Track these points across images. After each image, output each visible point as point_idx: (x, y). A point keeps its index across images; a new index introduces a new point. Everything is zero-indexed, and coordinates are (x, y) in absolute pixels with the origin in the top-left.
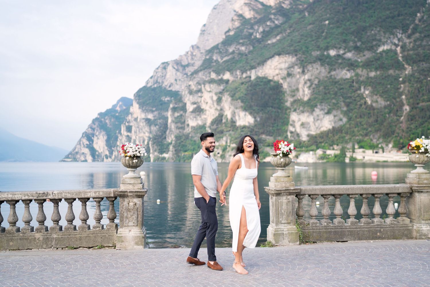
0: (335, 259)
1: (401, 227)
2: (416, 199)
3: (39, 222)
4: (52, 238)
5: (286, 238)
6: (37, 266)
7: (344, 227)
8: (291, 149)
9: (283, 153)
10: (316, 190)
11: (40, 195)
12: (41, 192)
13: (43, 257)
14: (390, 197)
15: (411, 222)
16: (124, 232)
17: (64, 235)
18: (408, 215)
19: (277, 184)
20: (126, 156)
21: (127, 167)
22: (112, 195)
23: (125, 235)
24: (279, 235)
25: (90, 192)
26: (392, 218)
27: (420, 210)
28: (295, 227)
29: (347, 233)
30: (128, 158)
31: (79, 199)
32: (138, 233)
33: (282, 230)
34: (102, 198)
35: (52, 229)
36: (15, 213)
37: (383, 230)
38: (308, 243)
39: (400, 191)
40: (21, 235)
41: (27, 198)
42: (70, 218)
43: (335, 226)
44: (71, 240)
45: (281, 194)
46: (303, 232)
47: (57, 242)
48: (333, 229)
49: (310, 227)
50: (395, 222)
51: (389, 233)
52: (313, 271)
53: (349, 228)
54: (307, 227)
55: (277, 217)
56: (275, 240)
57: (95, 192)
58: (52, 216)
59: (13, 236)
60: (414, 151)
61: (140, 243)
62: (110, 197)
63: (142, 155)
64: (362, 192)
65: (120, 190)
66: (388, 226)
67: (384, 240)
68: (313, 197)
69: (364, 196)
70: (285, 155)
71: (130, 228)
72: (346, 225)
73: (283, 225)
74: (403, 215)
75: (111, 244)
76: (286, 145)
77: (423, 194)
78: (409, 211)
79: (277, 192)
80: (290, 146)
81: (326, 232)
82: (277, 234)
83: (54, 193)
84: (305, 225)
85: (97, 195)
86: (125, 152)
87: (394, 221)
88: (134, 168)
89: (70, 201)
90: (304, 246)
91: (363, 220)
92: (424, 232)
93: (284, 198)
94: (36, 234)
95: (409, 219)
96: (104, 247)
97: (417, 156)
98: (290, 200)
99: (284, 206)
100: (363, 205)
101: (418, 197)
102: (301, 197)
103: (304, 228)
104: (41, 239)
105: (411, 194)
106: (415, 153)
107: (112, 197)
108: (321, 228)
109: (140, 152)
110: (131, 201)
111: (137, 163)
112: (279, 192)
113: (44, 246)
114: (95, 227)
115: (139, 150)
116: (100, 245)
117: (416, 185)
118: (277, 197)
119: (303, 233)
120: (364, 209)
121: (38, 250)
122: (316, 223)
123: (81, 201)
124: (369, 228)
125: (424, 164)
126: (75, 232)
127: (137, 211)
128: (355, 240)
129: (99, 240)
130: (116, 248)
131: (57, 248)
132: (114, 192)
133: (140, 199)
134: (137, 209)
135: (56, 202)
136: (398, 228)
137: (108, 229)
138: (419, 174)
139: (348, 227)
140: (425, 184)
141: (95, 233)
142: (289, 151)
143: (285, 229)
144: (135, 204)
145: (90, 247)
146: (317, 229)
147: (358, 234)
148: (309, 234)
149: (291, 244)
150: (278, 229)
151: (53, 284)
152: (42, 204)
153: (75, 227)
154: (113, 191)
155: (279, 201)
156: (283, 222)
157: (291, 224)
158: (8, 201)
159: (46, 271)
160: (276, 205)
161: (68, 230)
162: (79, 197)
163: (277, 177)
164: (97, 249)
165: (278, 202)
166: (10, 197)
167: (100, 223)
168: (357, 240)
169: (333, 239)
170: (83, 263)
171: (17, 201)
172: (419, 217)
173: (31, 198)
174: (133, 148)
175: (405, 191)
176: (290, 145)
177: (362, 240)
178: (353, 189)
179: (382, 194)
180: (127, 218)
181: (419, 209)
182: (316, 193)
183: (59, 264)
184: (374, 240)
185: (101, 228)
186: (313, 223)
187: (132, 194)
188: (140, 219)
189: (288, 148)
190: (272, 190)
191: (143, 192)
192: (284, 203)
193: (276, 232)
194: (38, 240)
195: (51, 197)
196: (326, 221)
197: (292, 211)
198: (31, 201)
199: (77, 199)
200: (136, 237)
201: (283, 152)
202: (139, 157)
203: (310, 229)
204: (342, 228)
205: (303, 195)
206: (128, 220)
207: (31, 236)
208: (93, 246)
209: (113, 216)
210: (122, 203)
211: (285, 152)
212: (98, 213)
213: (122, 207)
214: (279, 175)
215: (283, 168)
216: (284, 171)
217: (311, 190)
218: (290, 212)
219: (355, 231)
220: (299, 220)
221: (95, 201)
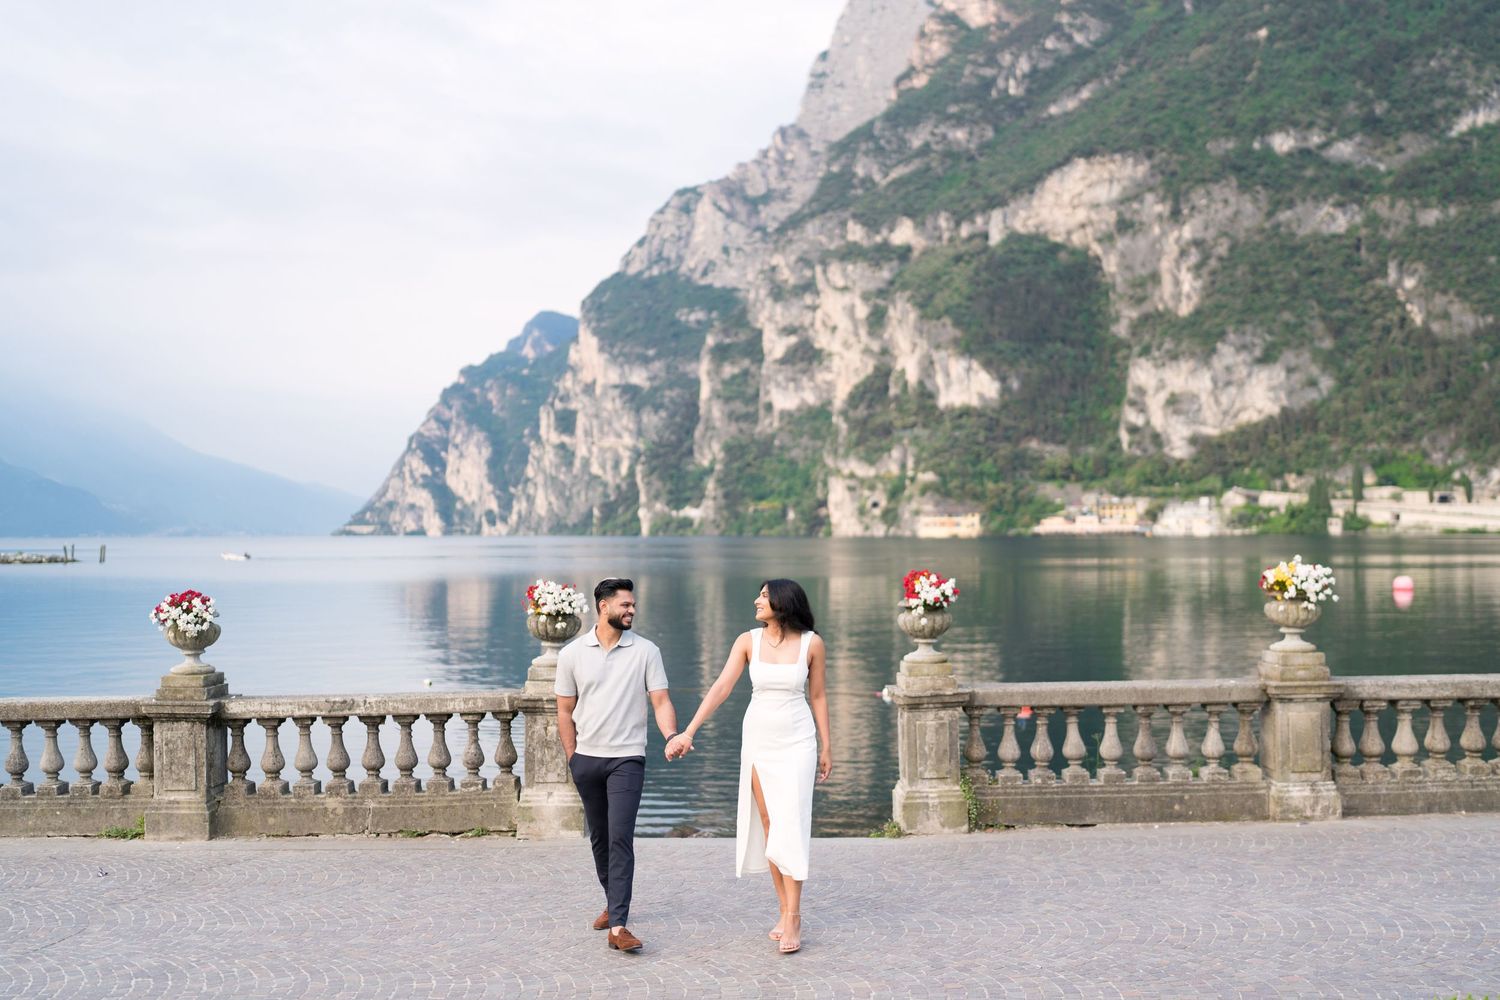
0: (1028, 869)
1: (1237, 790)
2: (1277, 718)
3: (335, 771)
4: (365, 810)
5: (935, 817)
6: (341, 875)
7: (1086, 789)
8: (946, 593)
9: (926, 605)
10: (1012, 695)
11: (335, 707)
12: (337, 700)
14: (1209, 713)
15: (1265, 775)
16: (536, 798)
17: (394, 803)
18: (1258, 759)
19: (911, 680)
20: (539, 614)
21: (542, 640)
22: (507, 707)
23: (538, 805)
24: (917, 807)
25: (452, 700)
26: (1214, 765)
27: (1285, 746)
28: (958, 788)
29: (1094, 805)
30: (543, 618)
31: (427, 716)
33: (925, 795)
34: (483, 716)
35: (365, 787)
36: (277, 747)
37: (1191, 797)
38: (991, 830)
39: (1235, 698)
40: (293, 800)
41: (304, 712)
42: (405, 762)
43: (1066, 788)
44: (411, 815)
45: (921, 707)
46: (981, 801)
47: (376, 819)
48: (1057, 793)
49: (998, 789)
50: (1222, 778)
51: (1204, 804)
53: (1099, 793)
54: (991, 789)
55: (913, 765)
56: (906, 819)
57: (466, 701)
58: (365, 756)
59: (275, 804)
60: (1274, 594)
61: (574, 823)
62: (501, 712)
63: (577, 611)
64: (1134, 700)
65: (525, 696)
66: (1202, 788)
67: (1192, 823)
68: (1005, 713)
69: (1140, 710)
70: (931, 609)
71: (549, 788)
73: (927, 783)
74: (1245, 759)
75: (504, 826)
76: (934, 584)
77: (1292, 705)
78: (1261, 748)
79: (910, 701)
80: (943, 586)
81: (1039, 802)
82: (911, 805)
83: (368, 701)
84: (986, 783)
85: (469, 706)
86: (537, 606)
87: (1219, 774)
89: (407, 721)
90: (979, 836)
91: (1138, 771)
92: (1295, 803)
93: (931, 715)
94: (329, 800)
95: (1259, 770)
96: (488, 832)
97: (1283, 608)
98: (946, 721)
99: (930, 737)
100: (1140, 733)
101: (1280, 712)
102: (976, 712)
103: (983, 791)
104: (340, 811)
105: (1265, 703)
106: (1275, 598)
107: (506, 713)
108: (1026, 791)
109: (573, 605)
111: (565, 630)
112: (917, 701)
113: (348, 829)
114: (466, 784)
115: (570, 599)
116: (478, 827)
117: (1278, 684)
118: (912, 715)
119: (978, 804)
120: (1141, 745)
121: (333, 838)
122: (1016, 779)
123: (431, 721)
124: (1152, 791)
125: (1301, 628)
126: (419, 797)
128: (1115, 822)
129: (477, 815)
130: (518, 837)
131: (378, 835)
132: (511, 701)
135: (373, 722)
136: (1229, 793)
137: (497, 789)
138: (1286, 657)
139: (1097, 790)
140: (1301, 680)
141: (465, 799)
142: (942, 599)
143: (931, 792)
145: (456, 831)
146: (1016, 794)
147: (1124, 807)
148: (994, 808)
149: (946, 830)
150: (915, 792)
151: (385, 911)
152: (340, 726)
153: (419, 783)
154: (509, 697)
155: (918, 723)
156: (927, 775)
157: (949, 781)
158: (261, 720)
159: (363, 885)
160: (909, 733)
161: (403, 791)
162: (429, 712)
163: (914, 662)
164: (472, 837)
165: (915, 726)
166: (266, 710)
167: (477, 774)
168: (1121, 822)
169: (1058, 819)
170: (443, 870)
171: (282, 720)
172: (1284, 763)
173: (314, 713)
174: (556, 595)
175: (1247, 699)
177: (1133, 821)
178: (1109, 692)
179: (1188, 705)
180: (542, 762)
181: (1282, 744)
182: (1014, 703)
183: (388, 870)
184: (1165, 821)
185: (480, 787)
186: (1007, 779)
189: (937, 593)
192: (929, 729)
193: (909, 801)
194: (332, 813)
195: (361, 711)
196: (1041, 772)
197: (951, 751)
198: (314, 720)
199: (422, 717)
200: (563, 809)
201: (925, 601)
202: (571, 615)
203: (998, 794)
204: (1080, 793)
205: (981, 707)
206: (544, 770)
207: (315, 803)
208: (462, 829)
209: (510, 757)
210: (528, 728)
211: (930, 601)
212: (473, 750)
213: (529, 736)
214: (919, 659)
215: (929, 641)
216: (931, 648)
217: (1001, 696)
218: (945, 751)
219: (1115, 799)
220: (968, 771)
221: (466, 721)
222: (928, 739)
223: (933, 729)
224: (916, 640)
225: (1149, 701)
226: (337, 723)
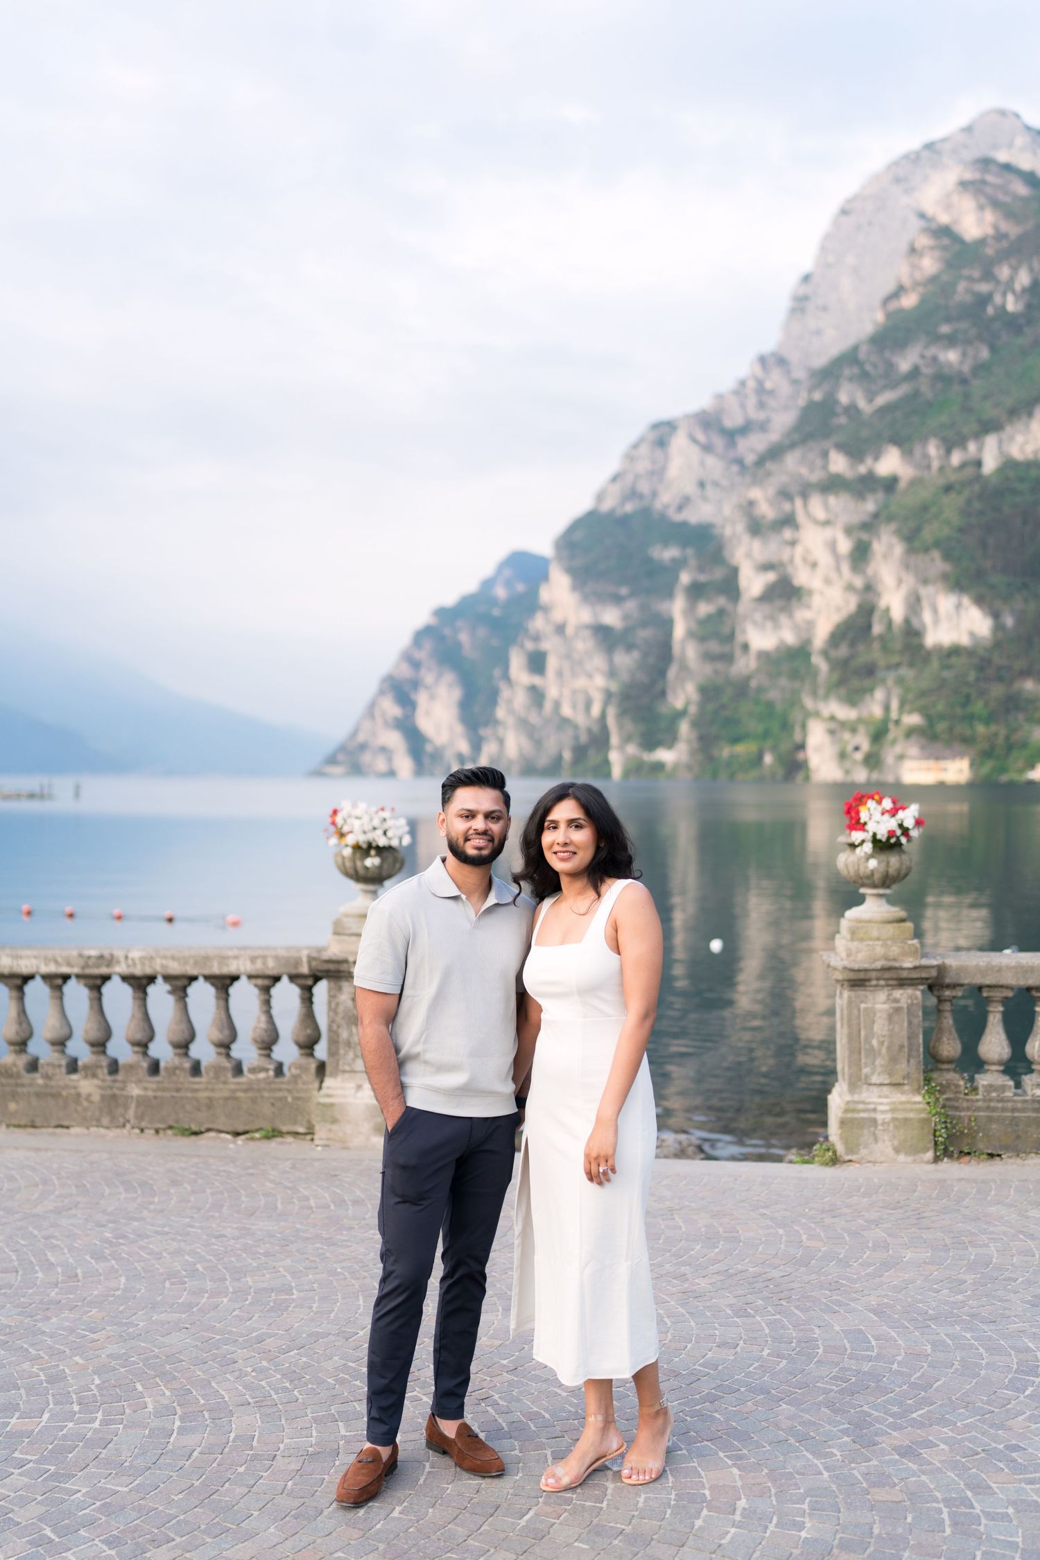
0: (1021, 1232)
3: (93, 1045)
4: (127, 1098)
5: (886, 1138)
6: (57, 1193)
8: (906, 824)
9: (875, 841)
10: (999, 970)
11: (91, 963)
12: (92, 954)
16: (339, 1092)
17: (164, 1090)
19: (854, 945)
20: (344, 846)
21: (351, 879)
22: (305, 970)
23: (343, 1101)
24: (861, 1123)
25: (236, 957)
28: (918, 1098)
30: (349, 851)
31: (206, 977)
33: (872, 1106)
34: (276, 979)
35: (129, 1067)
36: (22, 1012)
38: (967, 1158)
40: (41, 1082)
41: (52, 969)
42: (178, 1038)
44: (184, 1107)
45: (867, 983)
46: (953, 1118)
47: (140, 1110)
49: (978, 1100)
52: (907, 1276)
54: (968, 1100)
55: (855, 1063)
56: (845, 1140)
57: (253, 959)
58: (130, 1028)
59: (17, 1085)
62: (298, 975)
63: (395, 843)
65: (327, 955)
68: (991, 994)
70: (883, 846)
71: (355, 1079)
73: (875, 1090)
75: (301, 1125)
76: (887, 811)
79: (852, 976)
80: (901, 814)
82: (852, 1120)
83: (131, 955)
84: (960, 1092)
85: (259, 966)
86: (341, 833)
88: (373, 884)
89: (181, 984)
90: (952, 1169)
93: (882, 996)
94: (84, 1083)
96: (281, 1133)
98: (904, 1004)
99: (880, 1026)
102: (946, 992)
103: (956, 1104)
104: (96, 1097)
107: (306, 976)
108: (1019, 1105)
109: (389, 834)
111: (380, 867)
112: (862, 975)
113: (105, 1121)
114: (256, 1068)
115: (386, 826)
116: (267, 1126)
118: (853, 994)
119: (949, 1121)
121: (85, 1131)
122: (1003, 1088)
123: (211, 984)
126: (194, 1083)
129: (267, 1110)
130: (316, 1142)
131: (143, 1130)
132: (310, 962)
135: (139, 983)
137: (294, 1076)
141: (254, 1088)
142: (899, 832)
143: (881, 1104)
145: (240, 1128)
146: (1004, 1110)
148: (972, 1128)
149: (902, 1158)
150: (858, 1102)
151: (71, 1260)
152: (99, 988)
153: (197, 1064)
154: (307, 956)
155: (863, 1006)
156: (875, 1079)
157: (906, 1088)
159: (74, 1212)
160: (849, 1021)
161: (177, 1074)
162: (207, 972)
163: (859, 921)
164: (259, 1139)
165: (859, 1010)
167: (270, 1055)
170: (192, 1192)
171: (30, 977)
173: (65, 970)
174: (367, 818)
176: (900, 812)
180: (349, 1044)
182: (1003, 982)
185: (271, 1073)
186: (990, 1088)
189: (890, 824)
190: (835, 969)
192: (878, 1015)
193: (849, 1115)
194: (86, 1100)
195: (122, 968)
197: (910, 1045)
198: (66, 978)
201: (874, 835)
202: (386, 848)
203: (978, 1109)
205: (953, 986)
206: (351, 1055)
207: (66, 1087)
208: (247, 1128)
209: (309, 1036)
210: (332, 997)
211: (882, 834)
212: (263, 1025)
213: (333, 1009)
214: (866, 916)
215: (881, 891)
216: (883, 901)
217: (984, 971)
218: (902, 1047)
220: (935, 1075)
221: (256, 986)
222: (876, 1028)
223: (885, 1016)
224: (862, 890)
226: (96, 983)
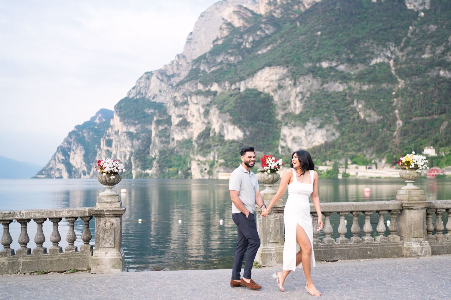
1: (391, 245)
2: (406, 216)
3: (4, 245)
4: (19, 263)
5: (274, 259)
7: (333, 246)
8: (279, 165)
9: (271, 169)
11: (6, 215)
12: (6, 212)
13: (9, 283)
14: (380, 214)
15: (401, 239)
16: (100, 255)
17: (33, 259)
18: (398, 232)
20: (103, 173)
21: (104, 184)
22: (87, 215)
23: (101, 258)
24: (267, 255)
25: (62, 211)
26: (382, 236)
27: (410, 227)
29: (337, 252)
30: (104, 174)
31: (50, 219)
32: (116, 255)
33: (270, 250)
34: (76, 218)
35: (19, 252)
37: (374, 248)
39: (390, 208)
42: (39, 240)
43: (325, 245)
44: (41, 264)
47: (24, 267)
48: (322, 248)
50: (385, 240)
51: (379, 251)
53: (339, 247)
55: (265, 237)
56: (263, 261)
57: (68, 212)
58: (20, 238)
60: (404, 167)
61: (117, 266)
62: (84, 217)
63: (120, 171)
64: (352, 210)
65: (96, 209)
66: (378, 245)
67: (374, 259)
69: (354, 213)
70: (273, 171)
71: (106, 250)
72: (336, 243)
73: (270, 244)
74: (393, 233)
75: (85, 267)
76: (274, 161)
77: (413, 211)
78: (399, 228)
80: (278, 162)
82: (264, 254)
83: (22, 212)
85: (70, 214)
86: (102, 168)
87: (384, 239)
88: (111, 186)
89: (40, 221)
91: (353, 238)
92: (414, 250)
93: (272, 216)
95: (399, 237)
96: (78, 271)
97: (408, 172)
98: (278, 218)
99: (272, 225)
100: (354, 223)
101: (408, 213)
104: (6, 263)
105: (401, 210)
106: (405, 169)
107: (87, 217)
109: (118, 168)
110: (108, 221)
111: (114, 179)
113: (10, 272)
114: (68, 249)
115: (117, 166)
116: (73, 268)
117: (407, 202)
120: (354, 227)
121: (2, 276)
123: (52, 221)
124: (359, 246)
125: (414, 180)
126: (45, 256)
127: (115, 232)
128: (345, 259)
129: (73, 263)
130: (91, 272)
131: (25, 274)
132: (89, 211)
133: (118, 218)
134: (115, 229)
135: (24, 222)
136: (388, 246)
137: (82, 251)
138: (410, 191)
139: (338, 246)
140: (415, 201)
141: (67, 256)
142: (277, 167)
143: (272, 249)
144: (112, 224)
145: (63, 270)
147: (348, 253)
149: (279, 264)
150: (266, 249)
152: (8, 225)
153: (45, 250)
154: (88, 210)
155: (267, 219)
156: (270, 241)
157: (279, 243)
160: (263, 224)
161: (38, 253)
162: (51, 217)
163: (265, 194)
164: (70, 273)
165: (266, 221)
167: (73, 245)
168: (347, 259)
169: (323, 259)
170: (54, 290)
172: (410, 234)
174: (111, 163)
175: (395, 209)
177: (352, 259)
178: (343, 206)
179: (373, 211)
180: (103, 239)
181: (409, 226)
183: (26, 291)
184: (365, 258)
185: (74, 250)
187: (108, 213)
188: (117, 240)
189: (276, 164)
191: (121, 211)
192: (271, 222)
193: (263, 252)
194: (2, 264)
195: (18, 217)
197: (280, 230)
199: (48, 219)
200: (113, 259)
201: (271, 167)
202: (117, 173)
204: (331, 248)
206: (104, 242)
208: (65, 270)
209: (88, 237)
210: (97, 223)
211: (273, 168)
212: (71, 234)
213: (97, 227)
214: (267, 192)
215: (270, 185)
216: (270, 188)
218: (278, 231)
219: (345, 250)
221: (68, 221)
223: (273, 222)
224: (265, 185)
225: (358, 210)
